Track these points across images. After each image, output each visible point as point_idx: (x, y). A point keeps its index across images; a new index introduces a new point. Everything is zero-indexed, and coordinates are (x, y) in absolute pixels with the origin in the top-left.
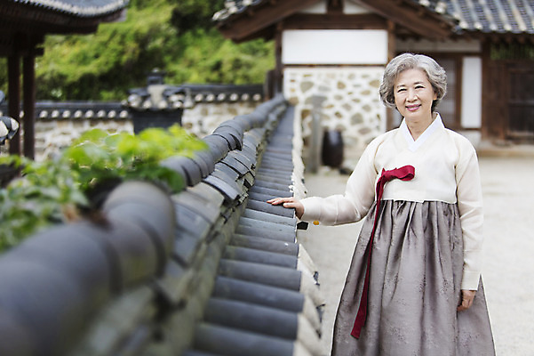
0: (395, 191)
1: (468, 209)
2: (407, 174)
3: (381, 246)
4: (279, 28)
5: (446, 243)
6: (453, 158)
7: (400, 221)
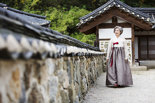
0: (116, 46)
1: (125, 48)
2: (117, 43)
3: (114, 53)
4: (97, 28)
5: (123, 53)
6: (123, 41)
7: (117, 50)
